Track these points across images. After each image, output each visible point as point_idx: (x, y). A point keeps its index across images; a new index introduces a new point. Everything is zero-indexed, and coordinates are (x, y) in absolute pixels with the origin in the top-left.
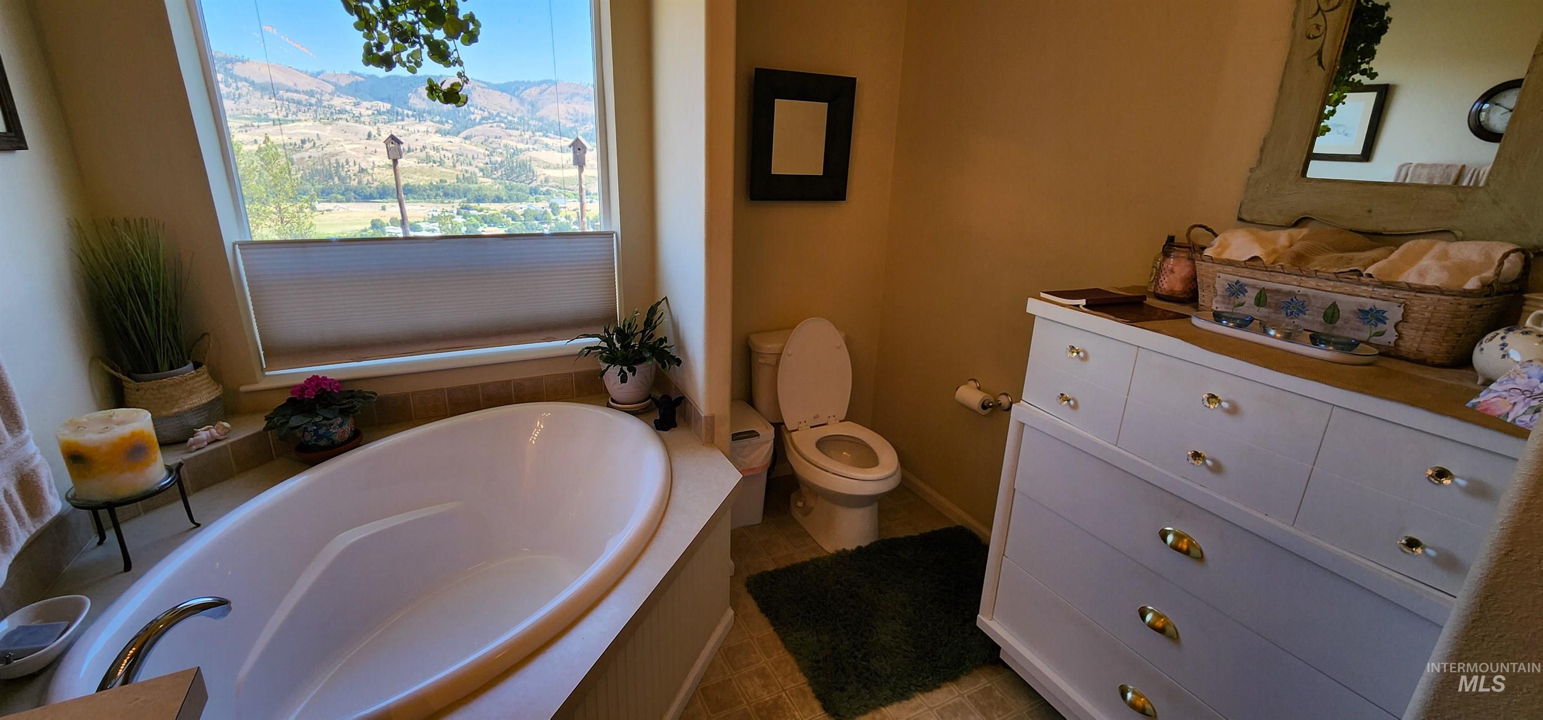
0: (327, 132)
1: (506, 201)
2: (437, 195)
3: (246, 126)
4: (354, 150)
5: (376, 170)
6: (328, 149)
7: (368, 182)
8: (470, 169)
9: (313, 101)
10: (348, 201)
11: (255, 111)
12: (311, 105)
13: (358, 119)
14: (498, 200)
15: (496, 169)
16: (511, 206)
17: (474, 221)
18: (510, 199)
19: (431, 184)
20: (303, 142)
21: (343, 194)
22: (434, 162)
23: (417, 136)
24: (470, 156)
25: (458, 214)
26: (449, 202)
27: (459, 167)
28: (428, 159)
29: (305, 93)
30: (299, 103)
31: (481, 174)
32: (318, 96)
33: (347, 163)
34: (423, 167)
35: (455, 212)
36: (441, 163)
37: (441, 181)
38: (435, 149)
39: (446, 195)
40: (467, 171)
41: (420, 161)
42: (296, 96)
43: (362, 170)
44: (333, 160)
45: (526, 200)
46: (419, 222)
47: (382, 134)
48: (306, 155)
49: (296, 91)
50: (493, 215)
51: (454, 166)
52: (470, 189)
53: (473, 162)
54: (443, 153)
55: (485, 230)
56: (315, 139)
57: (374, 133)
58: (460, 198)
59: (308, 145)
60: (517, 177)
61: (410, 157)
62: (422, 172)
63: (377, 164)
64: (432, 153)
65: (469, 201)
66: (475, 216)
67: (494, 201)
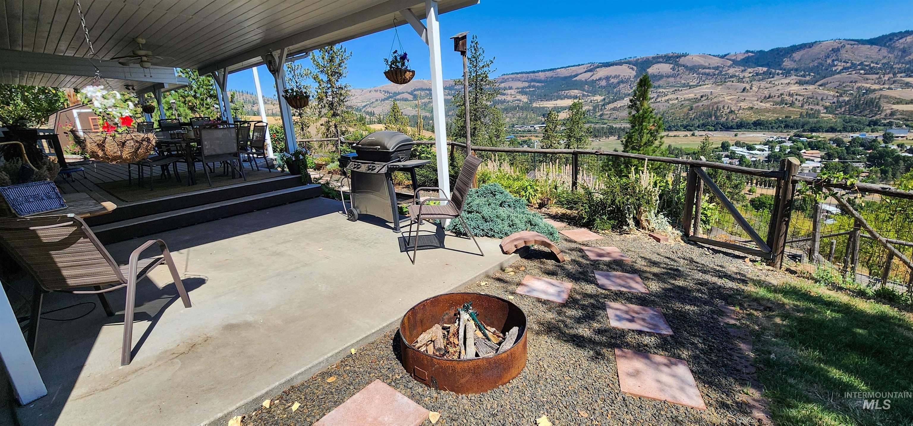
0: (718, 90)
1: (840, 131)
2: (779, 127)
3: (676, 90)
4: (730, 99)
5: (741, 111)
6: (715, 100)
7: (733, 119)
8: (817, 107)
9: (717, 72)
10: (715, 130)
11: (683, 82)
12: (715, 75)
13: (741, 80)
14: (832, 130)
15: (840, 107)
16: (839, 135)
17: (800, 145)
18: (845, 130)
19: (777, 119)
20: (702, 97)
21: (714, 126)
22: (786, 104)
23: (779, 87)
24: (820, 98)
25: (789, 140)
26: (787, 132)
27: (806, 107)
28: (782, 102)
29: (713, 68)
30: (708, 74)
31: (825, 111)
32: (721, 69)
33: (724, 107)
34: (776, 108)
35: (788, 138)
36: (792, 104)
37: (786, 117)
38: (790, 95)
39: (786, 126)
40: (812, 109)
41: (776, 103)
42: (707, 71)
43: (731, 112)
44: (715, 107)
45: (860, 130)
46: (756, 144)
47: (754, 88)
48: (700, 104)
49: (709, 68)
50: (820, 141)
51: (802, 106)
52: (809, 122)
53: (821, 102)
54: (795, 97)
55: (807, 152)
56: (709, 94)
57: (748, 88)
58: (797, 128)
59: (704, 98)
60: (860, 112)
61: (769, 102)
62: (774, 111)
63: (742, 107)
64: (787, 98)
65: (804, 131)
66: (802, 142)
67: (827, 131)
